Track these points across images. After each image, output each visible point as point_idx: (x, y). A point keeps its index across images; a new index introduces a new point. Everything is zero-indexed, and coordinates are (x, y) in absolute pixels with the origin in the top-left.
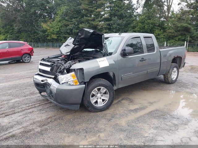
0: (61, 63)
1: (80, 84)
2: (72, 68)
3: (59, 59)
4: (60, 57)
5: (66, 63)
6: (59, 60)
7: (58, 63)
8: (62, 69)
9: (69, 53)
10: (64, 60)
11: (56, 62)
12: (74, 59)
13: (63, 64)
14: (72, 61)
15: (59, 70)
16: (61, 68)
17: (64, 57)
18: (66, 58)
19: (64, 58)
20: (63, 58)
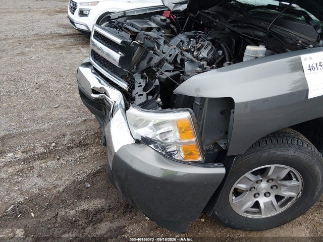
0: (155, 40)
1: (209, 161)
2: (186, 88)
3: (155, 22)
4: (158, 18)
5: (171, 38)
6: (154, 25)
7: (148, 38)
8: (153, 63)
9: (185, 6)
10: (167, 27)
11: (142, 34)
12: (198, 27)
13: (161, 42)
14: (190, 37)
15: (144, 64)
16: (151, 59)
17: (169, 18)
18: (172, 22)
19: (168, 21)
20: (164, 20)
